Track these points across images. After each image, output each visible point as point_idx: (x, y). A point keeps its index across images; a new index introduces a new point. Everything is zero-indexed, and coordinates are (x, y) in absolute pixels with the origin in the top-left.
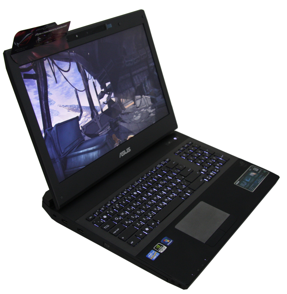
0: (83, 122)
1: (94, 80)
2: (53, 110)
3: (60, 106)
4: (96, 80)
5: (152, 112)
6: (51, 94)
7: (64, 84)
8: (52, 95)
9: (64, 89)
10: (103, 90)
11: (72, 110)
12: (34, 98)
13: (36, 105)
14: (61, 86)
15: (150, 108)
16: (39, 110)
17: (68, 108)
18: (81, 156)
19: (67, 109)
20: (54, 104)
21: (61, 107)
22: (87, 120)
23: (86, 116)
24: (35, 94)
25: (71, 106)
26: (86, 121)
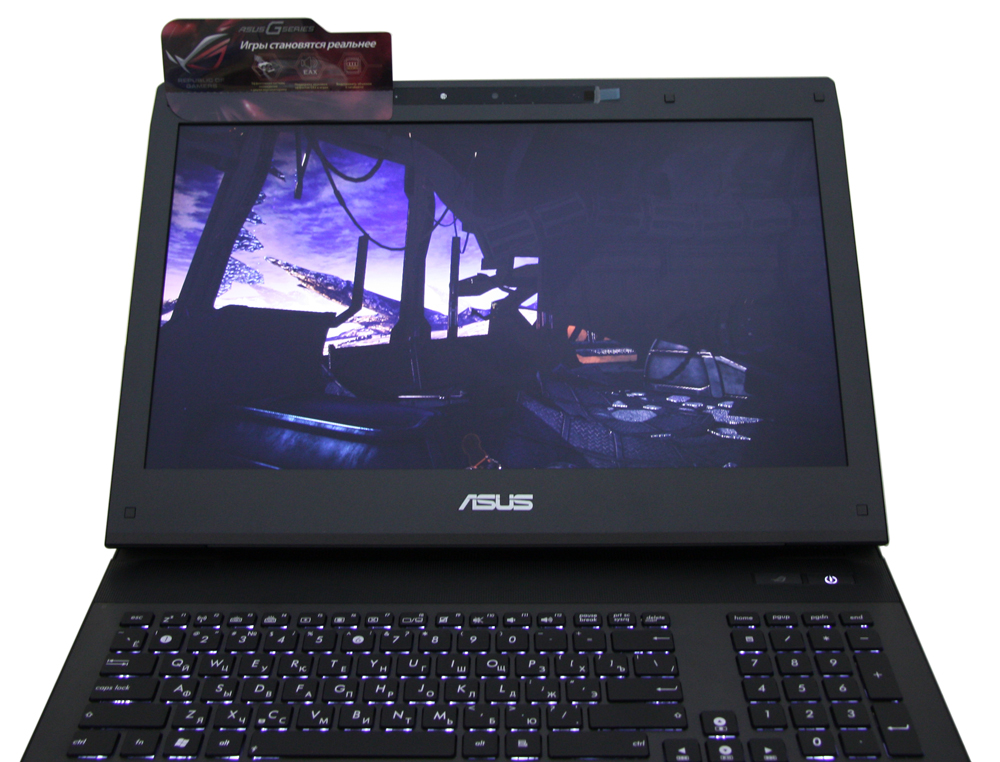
0: (345, 337)
1: (462, 235)
2: (242, 265)
3: (275, 263)
4: (472, 236)
5: (733, 423)
6: (259, 222)
7: (324, 210)
8: (260, 226)
9: (316, 223)
10: (491, 273)
11: (316, 288)
12: (189, 215)
13: (186, 232)
14: (309, 211)
15: (728, 405)
16: (189, 248)
17: (303, 277)
18: (283, 433)
19: (299, 279)
20: (255, 249)
21: (276, 267)
22: (370, 337)
23: (367, 325)
24: (197, 205)
25: (318, 275)
26: (360, 339)
